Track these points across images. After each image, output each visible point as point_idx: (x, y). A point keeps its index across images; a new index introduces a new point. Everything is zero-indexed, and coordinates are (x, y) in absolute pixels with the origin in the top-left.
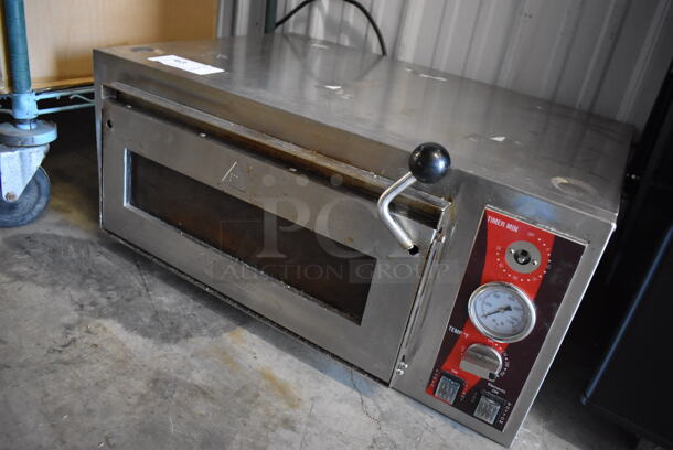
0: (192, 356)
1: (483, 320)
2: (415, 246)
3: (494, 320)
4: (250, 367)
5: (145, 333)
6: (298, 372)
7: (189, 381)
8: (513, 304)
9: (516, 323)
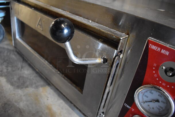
0: (24, 95)
1: (142, 104)
2: (104, 59)
3: (149, 106)
4: (44, 103)
5: (12, 84)
6: (62, 109)
7: (18, 106)
8: (161, 99)
9: (161, 110)
